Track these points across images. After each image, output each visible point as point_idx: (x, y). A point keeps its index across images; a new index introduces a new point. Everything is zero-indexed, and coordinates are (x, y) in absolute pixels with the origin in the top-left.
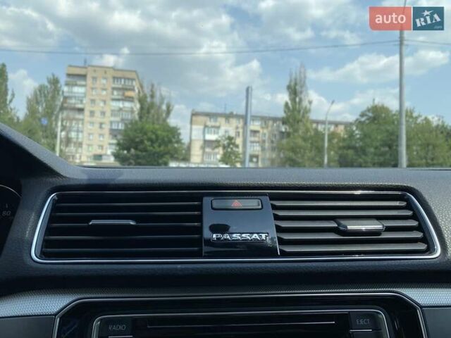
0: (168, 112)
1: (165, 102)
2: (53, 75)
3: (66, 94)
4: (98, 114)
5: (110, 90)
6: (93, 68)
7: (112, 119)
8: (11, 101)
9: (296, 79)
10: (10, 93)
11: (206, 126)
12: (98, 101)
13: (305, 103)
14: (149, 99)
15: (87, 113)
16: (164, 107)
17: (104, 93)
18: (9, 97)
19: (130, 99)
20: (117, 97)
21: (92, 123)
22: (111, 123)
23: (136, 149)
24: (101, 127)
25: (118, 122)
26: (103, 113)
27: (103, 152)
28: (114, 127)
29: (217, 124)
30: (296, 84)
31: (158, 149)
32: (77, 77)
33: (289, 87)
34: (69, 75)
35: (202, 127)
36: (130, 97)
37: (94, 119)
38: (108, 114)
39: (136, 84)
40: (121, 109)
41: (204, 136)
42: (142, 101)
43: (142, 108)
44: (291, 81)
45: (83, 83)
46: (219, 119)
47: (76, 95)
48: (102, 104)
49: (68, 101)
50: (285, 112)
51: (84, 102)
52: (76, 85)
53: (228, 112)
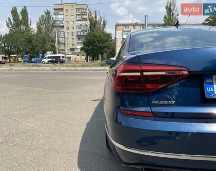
0: (104, 25)
1: (103, 20)
2: (47, 10)
3: (54, 19)
4: (70, 28)
5: (75, 16)
6: (66, 5)
7: (77, 30)
8: (30, 25)
9: (170, 3)
10: (29, 20)
11: (123, 31)
12: (69, 22)
13: (175, 15)
14: (94, 19)
15: (65, 28)
16: (102, 23)
17: (73, 17)
18: (29, 23)
19: (85, 20)
20: (78, 19)
21: (68, 33)
22: (77, 32)
23: (92, 45)
24: (72, 35)
25: (80, 32)
26: (73, 28)
27: (75, 47)
28: (79, 34)
29: (129, 30)
30: (170, 5)
31: (102, 45)
32: (59, 10)
33: (167, 8)
34: (55, 9)
35: (122, 32)
36: (85, 19)
37: (69, 31)
38: (75, 28)
39: (87, 11)
40: (81, 25)
41: (123, 37)
42: (91, 20)
43: (91, 24)
44: (168, 4)
45: (62, 13)
46: (130, 27)
47: (60, 19)
48: (72, 23)
49: (56, 23)
50: (164, 21)
51: (64, 23)
52: (59, 14)
53: (134, 23)
